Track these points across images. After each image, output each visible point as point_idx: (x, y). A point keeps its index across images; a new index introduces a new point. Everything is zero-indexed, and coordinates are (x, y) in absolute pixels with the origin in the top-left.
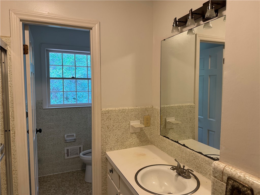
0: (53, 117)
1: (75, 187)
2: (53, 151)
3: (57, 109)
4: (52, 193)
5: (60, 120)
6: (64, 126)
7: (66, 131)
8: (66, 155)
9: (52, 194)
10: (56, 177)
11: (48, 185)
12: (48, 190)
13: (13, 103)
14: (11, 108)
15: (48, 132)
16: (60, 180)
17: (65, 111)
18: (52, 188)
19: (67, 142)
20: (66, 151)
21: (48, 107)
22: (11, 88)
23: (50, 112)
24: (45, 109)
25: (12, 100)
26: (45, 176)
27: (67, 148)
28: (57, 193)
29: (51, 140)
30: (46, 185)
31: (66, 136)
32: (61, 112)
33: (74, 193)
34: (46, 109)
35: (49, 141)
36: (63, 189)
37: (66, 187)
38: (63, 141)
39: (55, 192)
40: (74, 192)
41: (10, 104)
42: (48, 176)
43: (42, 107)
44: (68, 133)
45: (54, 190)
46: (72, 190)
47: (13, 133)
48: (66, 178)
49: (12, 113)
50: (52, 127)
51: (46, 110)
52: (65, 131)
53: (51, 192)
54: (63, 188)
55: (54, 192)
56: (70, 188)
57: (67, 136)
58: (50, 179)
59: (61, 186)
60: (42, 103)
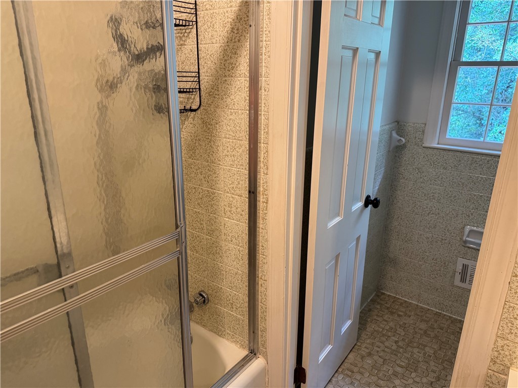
0: (445, 171)
1: (444, 369)
2: (427, 254)
3: (458, 154)
4: (386, 347)
5: (463, 184)
6: (469, 204)
7: (471, 217)
8: (458, 277)
9: (386, 349)
10: (418, 315)
11: (391, 324)
12: (383, 335)
13: (267, 133)
14: (264, 143)
15: (425, 207)
16: (423, 326)
17: (481, 163)
18: (394, 336)
19: (468, 247)
20: (461, 268)
21: (438, 144)
22: (266, 93)
23: (439, 157)
24: (427, 148)
25: (267, 125)
26: (398, 298)
27: (466, 262)
28: (397, 355)
29: (428, 226)
30: (386, 321)
31: (468, 228)
32: (469, 162)
33: (432, 383)
34: (430, 148)
35: (422, 228)
36: (415, 356)
37: (425, 354)
38: (459, 239)
39: (394, 351)
40: (433, 380)
41: (263, 133)
42: (406, 301)
43: (422, 140)
44: (476, 225)
45: (396, 342)
46: (435, 372)
47: (264, 202)
48: (439, 330)
49: (266, 156)
50: (436, 195)
51: (430, 151)
52: (469, 216)
53: (387, 344)
54: (416, 350)
55: (393, 348)
56: (432, 363)
57: (471, 231)
58: (404, 310)
59: (415, 344)
60: (423, 132)
